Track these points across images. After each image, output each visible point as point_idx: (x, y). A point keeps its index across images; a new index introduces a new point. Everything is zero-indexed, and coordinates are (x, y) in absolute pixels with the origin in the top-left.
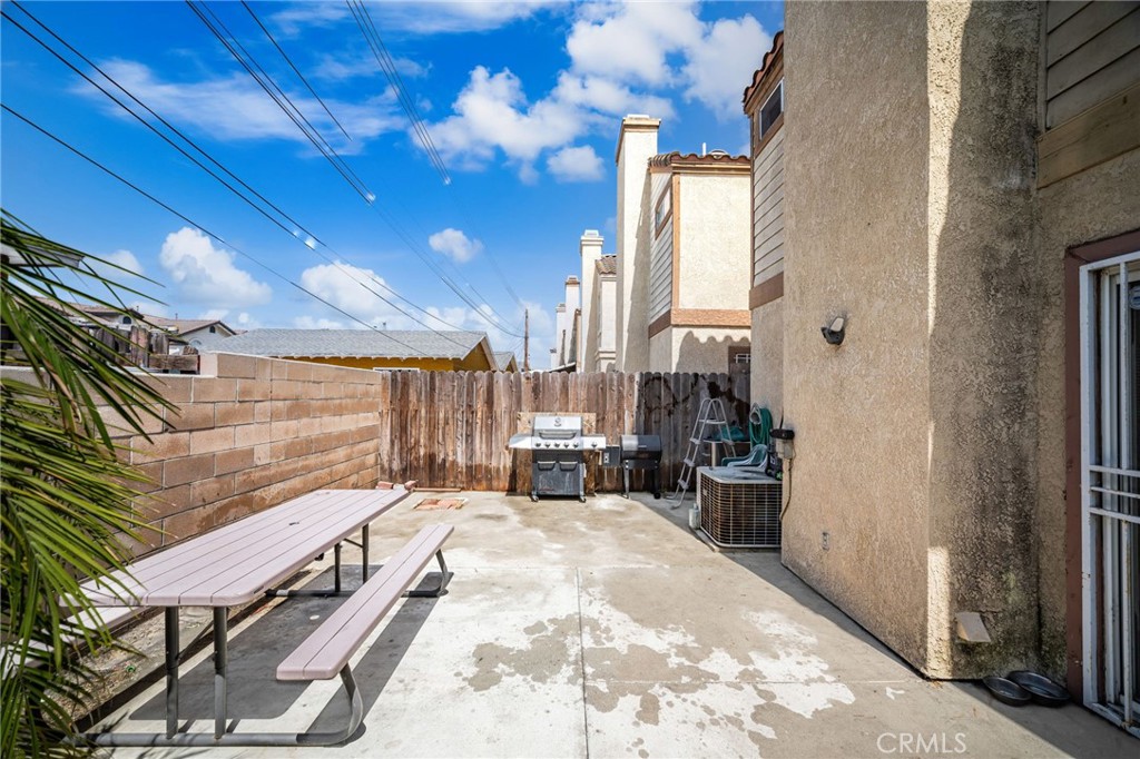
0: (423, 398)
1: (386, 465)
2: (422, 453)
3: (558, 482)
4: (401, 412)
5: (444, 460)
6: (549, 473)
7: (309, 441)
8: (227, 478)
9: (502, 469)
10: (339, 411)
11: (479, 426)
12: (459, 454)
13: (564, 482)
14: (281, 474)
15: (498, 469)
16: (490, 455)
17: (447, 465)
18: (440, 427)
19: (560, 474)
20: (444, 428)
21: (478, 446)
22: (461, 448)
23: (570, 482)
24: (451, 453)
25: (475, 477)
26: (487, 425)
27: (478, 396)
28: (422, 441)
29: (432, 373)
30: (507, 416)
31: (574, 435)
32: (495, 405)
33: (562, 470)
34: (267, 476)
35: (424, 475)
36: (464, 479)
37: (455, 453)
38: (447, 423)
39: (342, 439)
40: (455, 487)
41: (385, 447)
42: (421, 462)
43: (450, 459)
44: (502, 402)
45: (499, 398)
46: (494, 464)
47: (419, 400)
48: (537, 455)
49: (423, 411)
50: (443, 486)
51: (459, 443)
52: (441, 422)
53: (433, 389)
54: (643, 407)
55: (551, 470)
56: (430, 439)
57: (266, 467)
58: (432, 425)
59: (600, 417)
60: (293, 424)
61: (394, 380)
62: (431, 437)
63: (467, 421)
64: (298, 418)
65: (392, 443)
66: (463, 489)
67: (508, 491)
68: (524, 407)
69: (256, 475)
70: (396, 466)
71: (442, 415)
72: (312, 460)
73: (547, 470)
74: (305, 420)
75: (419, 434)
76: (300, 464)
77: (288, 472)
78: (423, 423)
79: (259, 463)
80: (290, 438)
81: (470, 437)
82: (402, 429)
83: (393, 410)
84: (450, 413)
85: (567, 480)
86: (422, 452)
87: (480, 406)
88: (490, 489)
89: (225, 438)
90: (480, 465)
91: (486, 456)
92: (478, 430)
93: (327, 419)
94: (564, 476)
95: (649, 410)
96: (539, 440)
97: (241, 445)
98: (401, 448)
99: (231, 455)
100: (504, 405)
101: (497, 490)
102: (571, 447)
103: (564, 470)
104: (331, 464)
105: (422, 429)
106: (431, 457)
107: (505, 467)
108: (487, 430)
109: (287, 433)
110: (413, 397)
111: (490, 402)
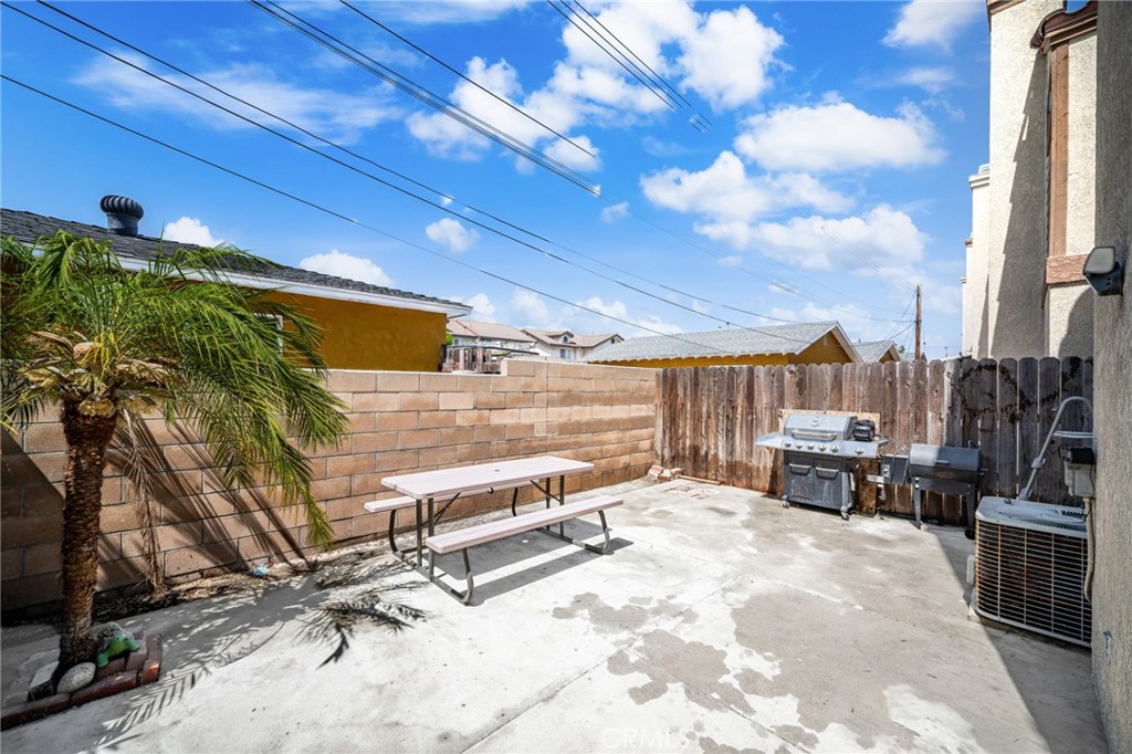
0: (688, 392)
1: (659, 452)
2: (688, 445)
3: (815, 490)
4: (671, 405)
5: (707, 453)
6: (803, 478)
7: (579, 424)
8: (515, 443)
9: (761, 468)
10: (610, 401)
11: (738, 422)
12: (720, 448)
13: (821, 492)
14: (556, 445)
15: (758, 468)
16: (750, 453)
17: (710, 458)
18: (703, 420)
19: (817, 481)
20: (707, 422)
21: (738, 442)
22: (721, 443)
23: (829, 493)
24: (712, 447)
25: (735, 474)
26: (747, 420)
27: (738, 391)
28: (688, 433)
29: (696, 369)
30: (768, 413)
31: (834, 438)
32: (755, 401)
33: (819, 477)
34: (543, 445)
35: (689, 464)
36: (725, 474)
37: (717, 448)
38: (709, 417)
39: (612, 425)
40: (716, 480)
41: (659, 435)
42: (687, 452)
43: (712, 452)
44: (763, 398)
45: (760, 393)
46: (754, 462)
47: (685, 395)
48: (789, 456)
49: (689, 405)
50: (706, 478)
51: (720, 438)
52: (704, 416)
53: (696, 384)
54: (959, 409)
55: (805, 475)
56: (694, 431)
57: (542, 439)
58: (697, 418)
59: (887, 419)
60: (566, 410)
61: (665, 376)
62: (695, 430)
63: (727, 416)
64: (571, 405)
65: (664, 432)
66: (722, 483)
67: (769, 492)
68: (786, 404)
69: (534, 444)
70: (667, 453)
71: (704, 409)
72: (583, 438)
73: (801, 474)
74: (576, 408)
75: (686, 427)
76: (572, 440)
77: (561, 444)
78: (688, 415)
79: (537, 435)
80: (563, 420)
81: (730, 433)
82: (672, 421)
83: (665, 403)
84: (712, 407)
85: (825, 489)
86: (688, 443)
87: (740, 401)
88: (750, 487)
89: (513, 415)
90: (740, 463)
91: (747, 453)
92: (738, 425)
93: (597, 408)
94: (822, 484)
95: (972, 413)
96: (789, 440)
97: (525, 421)
98: (671, 438)
99: (517, 427)
100: (765, 402)
101: (757, 490)
102: (828, 452)
103: (821, 477)
104: (602, 443)
105: (688, 422)
106: (695, 450)
107: (765, 467)
108: (747, 427)
109: (560, 416)
110: (680, 392)
111: (750, 397)
